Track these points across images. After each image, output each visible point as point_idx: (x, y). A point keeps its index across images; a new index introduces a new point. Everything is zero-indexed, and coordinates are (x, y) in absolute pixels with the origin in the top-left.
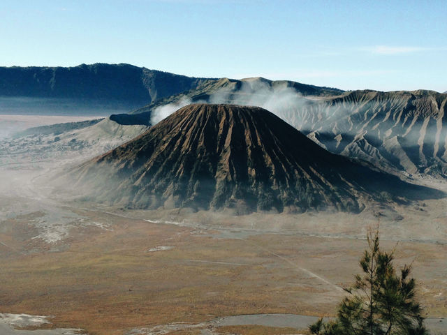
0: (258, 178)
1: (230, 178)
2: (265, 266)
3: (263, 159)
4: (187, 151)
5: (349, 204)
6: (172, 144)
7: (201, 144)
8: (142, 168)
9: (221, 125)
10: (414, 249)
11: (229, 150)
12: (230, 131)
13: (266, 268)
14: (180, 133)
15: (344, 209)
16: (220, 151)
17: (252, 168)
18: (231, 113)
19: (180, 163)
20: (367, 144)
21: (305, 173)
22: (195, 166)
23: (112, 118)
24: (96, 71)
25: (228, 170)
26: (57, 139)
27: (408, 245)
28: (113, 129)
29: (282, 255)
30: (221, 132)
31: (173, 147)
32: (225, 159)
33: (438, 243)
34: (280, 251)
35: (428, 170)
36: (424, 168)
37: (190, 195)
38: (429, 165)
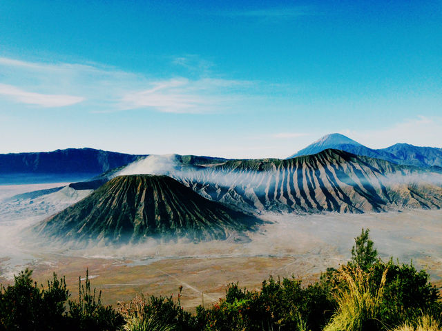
0: (162, 221)
1: (143, 223)
2: (158, 283)
3: (165, 209)
4: (115, 207)
5: (219, 234)
6: (105, 203)
7: (125, 201)
8: (84, 220)
9: (139, 189)
10: (255, 262)
11: (143, 205)
12: (144, 191)
13: (159, 285)
14: (111, 195)
15: (216, 238)
16: (137, 205)
17: (158, 215)
18: (145, 180)
19: (110, 215)
20: (236, 194)
21: (192, 216)
22: (120, 217)
23: (71, 186)
24: (67, 154)
25: (142, 218)
26: (31, 202)
27: (252, 259)
28: (71, 193)
29: (171, 274)
30: (138, 193)
31: (106, 205)
32: (141, 210)
33: (270, 256)
34: (171, 272)
35: (271, 208)
36: (268, 207)
37: (116, 237)
38: (272, 204)
